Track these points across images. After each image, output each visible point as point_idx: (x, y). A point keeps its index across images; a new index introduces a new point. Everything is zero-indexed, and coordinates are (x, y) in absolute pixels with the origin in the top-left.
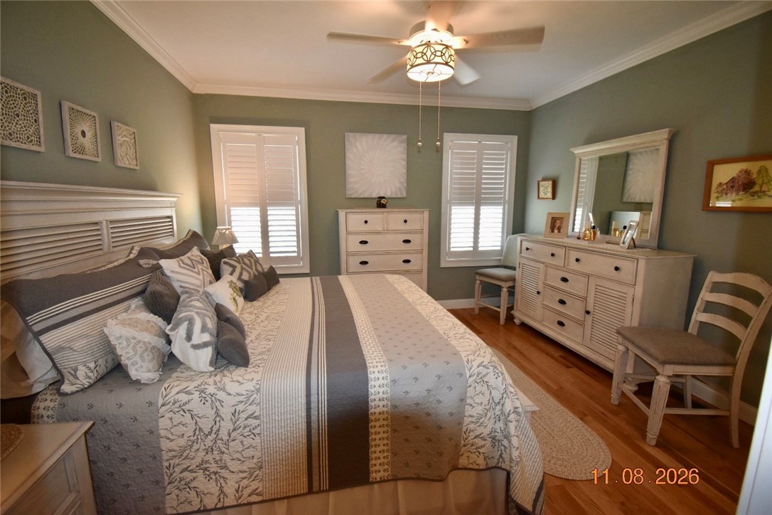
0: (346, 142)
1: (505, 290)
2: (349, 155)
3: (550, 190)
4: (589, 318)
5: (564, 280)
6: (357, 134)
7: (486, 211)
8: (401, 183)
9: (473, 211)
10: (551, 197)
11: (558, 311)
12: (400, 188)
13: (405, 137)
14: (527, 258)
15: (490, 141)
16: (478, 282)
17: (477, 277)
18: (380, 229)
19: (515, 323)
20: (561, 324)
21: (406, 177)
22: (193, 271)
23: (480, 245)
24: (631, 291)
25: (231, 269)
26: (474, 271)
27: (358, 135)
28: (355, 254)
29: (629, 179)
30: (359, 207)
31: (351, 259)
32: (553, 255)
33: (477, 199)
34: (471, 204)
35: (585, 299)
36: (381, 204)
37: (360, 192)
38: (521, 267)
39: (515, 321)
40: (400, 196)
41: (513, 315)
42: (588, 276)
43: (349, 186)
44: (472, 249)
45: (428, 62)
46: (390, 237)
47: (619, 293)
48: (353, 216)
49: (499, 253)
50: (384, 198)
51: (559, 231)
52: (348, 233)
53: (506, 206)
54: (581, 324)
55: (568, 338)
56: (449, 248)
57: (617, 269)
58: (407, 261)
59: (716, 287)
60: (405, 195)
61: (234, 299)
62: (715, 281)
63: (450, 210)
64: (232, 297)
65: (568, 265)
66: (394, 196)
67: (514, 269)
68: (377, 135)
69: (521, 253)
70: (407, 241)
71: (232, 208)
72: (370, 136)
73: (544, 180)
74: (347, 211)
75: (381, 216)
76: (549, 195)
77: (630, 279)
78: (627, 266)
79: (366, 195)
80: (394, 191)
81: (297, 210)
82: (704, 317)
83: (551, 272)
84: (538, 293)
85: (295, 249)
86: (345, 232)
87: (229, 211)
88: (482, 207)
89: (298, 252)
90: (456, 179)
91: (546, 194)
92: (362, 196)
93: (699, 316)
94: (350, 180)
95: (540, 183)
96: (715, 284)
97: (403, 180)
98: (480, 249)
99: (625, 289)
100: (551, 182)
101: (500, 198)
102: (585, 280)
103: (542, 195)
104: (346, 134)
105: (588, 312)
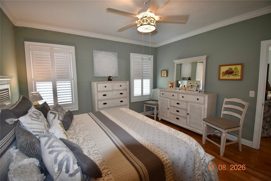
0: (94, 54)
1: (155, 108)
3: (166, 73)
4: (188, 116)
5: (178, 104)
6: (98, 51)
7: (145, 81)
9: (141, 81)
10: (166, 76)
11: (176, 114)
13: (117, 53)
14: (162, 97)
15: (145, 57)
16: (145, 106)
17: (145, 105)
18: (111, 89)
19: (159, 120)
20: (178, 119)
21: (118, 69)
22: (39, 121)
23: (144, 93)
24: (203, 106)
25: (54, 115)
26: (143, 102)
28: (101, 100)
29: (182, 70)
30: (102, 81)
31: (99, 102)
32: (173, 96)
33: (142, 77)
35: (187, 110)
36: (110, 79)
37: (100, 74)
38: (160, 100)
39: (159, 119)
40: (116, 76)
41: (158, 117)
42: (187, 102)
43: (95, 72)
44: (141, 95)
45: (149, 24)
46: (115, 92)
47: (199, 107)
49: (150, 95)
50: (111, 77)
51: (172, 88)
52: (98, 92)
53: (151, 80)
54: (186, 118)
55: (181, 123)
56: (134, 95)
57: (198, 99)
58: (122, 101)
59: (227, 103)
60: (117, 76)
61: (65, 133)
62: (226, 101)
63: (134, 81)
64: (64, 132)
65: (179, 99)
67: (157, 101)
68: (106, 52)
69: (160, 95)
71: (36, 83)
72: (103, 52)
73: (163, 70)
74: (97, 82)
75: (111, 84)
76: (166, 75)
77: (202, 102)
78: (201, 98)
79: (103, 76)
80: (113, 74)
81: (71, 83)
82: (225, 112)
83: (172, 101)
84: (168, 109)
85: (71, 100)
86: (97, 91)
87: (35, 84)
88: (143, 80)
89: (72, 101)
90: (135, 70)
91: (164, 75)
92: (101, 76)
93: (223, 112)
95: (162, 71)
96: (226, 102)
97: (117, 70)
98: (144, 94)
99: (201, 106)
100: (166, 71)
101: (149, 77)
102: (186, 103)
103: (163, 75)
104: (93, 50)
105: (188, 114)
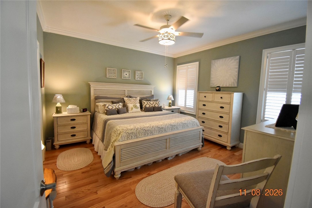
2: (212, 69)
8: (234, 80)
12: (233, 82)
27: (216, 61)
34: (284, 91)
48: (202, 94)
66: (230, 86)
70: (222, 107)
94: (212, 80)
